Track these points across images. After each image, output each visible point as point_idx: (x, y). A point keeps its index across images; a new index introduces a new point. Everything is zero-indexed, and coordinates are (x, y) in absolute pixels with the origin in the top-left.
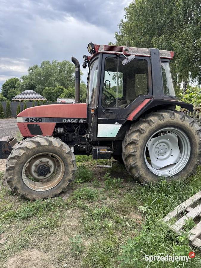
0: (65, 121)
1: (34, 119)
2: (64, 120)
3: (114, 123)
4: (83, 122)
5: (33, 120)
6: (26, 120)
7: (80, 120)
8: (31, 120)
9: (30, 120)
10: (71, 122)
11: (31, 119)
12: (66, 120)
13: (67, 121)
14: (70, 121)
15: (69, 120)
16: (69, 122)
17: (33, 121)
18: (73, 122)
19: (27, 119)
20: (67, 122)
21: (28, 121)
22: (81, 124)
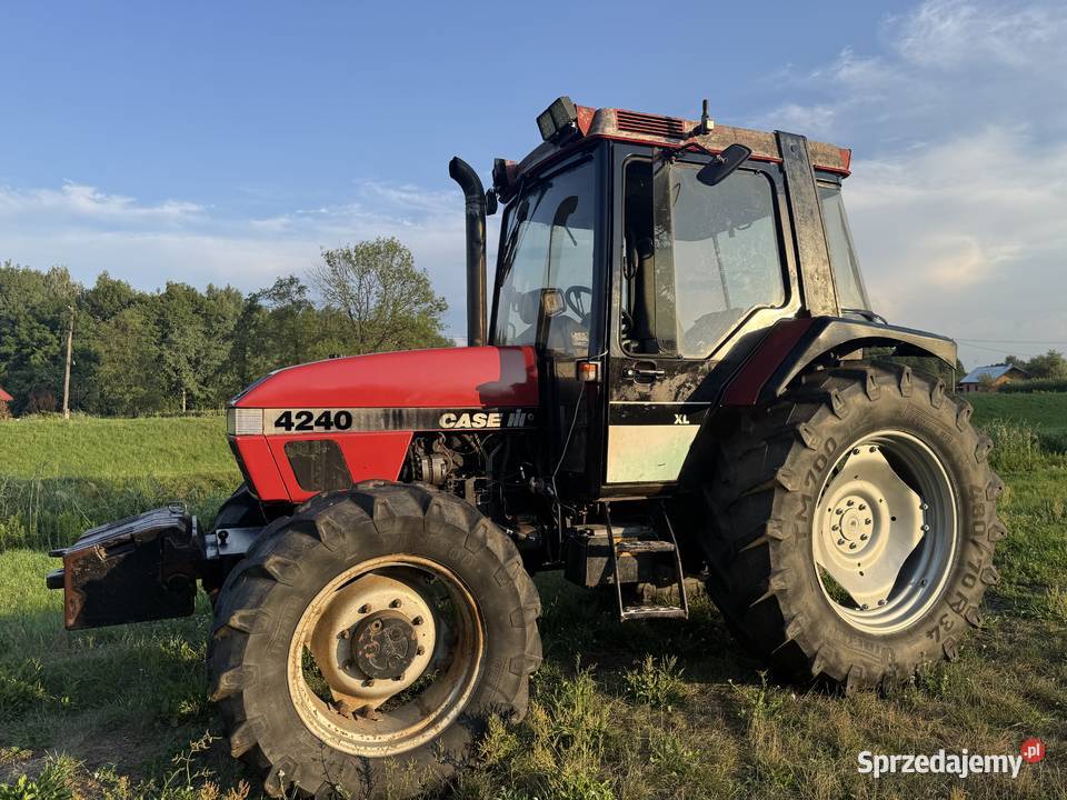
0: (448, 421)
1: (315, 418)
2: (445, 417)
3: (670, 421)
4: (521, 424)
5: (312, 423)
6: (278, 424)
7: (512, 415)
8: (300, 421)
9: (297, 422)
10: (475, 425)
11: (304, 418)
12: (453, 417)
13: (456, 421)
14: (472, 421)
15: (466, 417)
16: (468, 425)
17: (311, 428)
18: (483, 423)
19: (281, 418)
20: (457, 426)
21: (288, 425)
22: (515, 431)
